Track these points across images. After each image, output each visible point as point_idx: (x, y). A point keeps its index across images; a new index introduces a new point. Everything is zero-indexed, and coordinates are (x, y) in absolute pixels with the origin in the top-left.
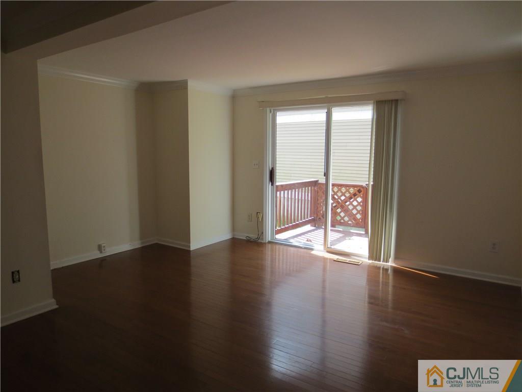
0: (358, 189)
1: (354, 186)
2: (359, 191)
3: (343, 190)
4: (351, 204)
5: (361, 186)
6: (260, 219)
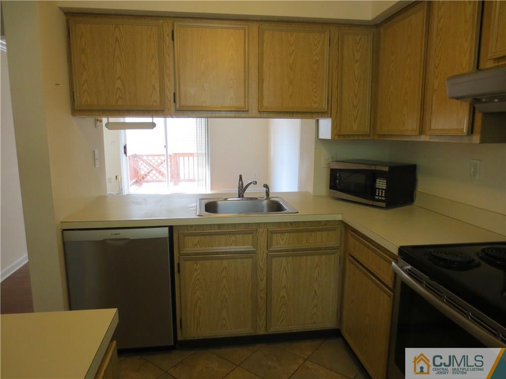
6: (120, 180)
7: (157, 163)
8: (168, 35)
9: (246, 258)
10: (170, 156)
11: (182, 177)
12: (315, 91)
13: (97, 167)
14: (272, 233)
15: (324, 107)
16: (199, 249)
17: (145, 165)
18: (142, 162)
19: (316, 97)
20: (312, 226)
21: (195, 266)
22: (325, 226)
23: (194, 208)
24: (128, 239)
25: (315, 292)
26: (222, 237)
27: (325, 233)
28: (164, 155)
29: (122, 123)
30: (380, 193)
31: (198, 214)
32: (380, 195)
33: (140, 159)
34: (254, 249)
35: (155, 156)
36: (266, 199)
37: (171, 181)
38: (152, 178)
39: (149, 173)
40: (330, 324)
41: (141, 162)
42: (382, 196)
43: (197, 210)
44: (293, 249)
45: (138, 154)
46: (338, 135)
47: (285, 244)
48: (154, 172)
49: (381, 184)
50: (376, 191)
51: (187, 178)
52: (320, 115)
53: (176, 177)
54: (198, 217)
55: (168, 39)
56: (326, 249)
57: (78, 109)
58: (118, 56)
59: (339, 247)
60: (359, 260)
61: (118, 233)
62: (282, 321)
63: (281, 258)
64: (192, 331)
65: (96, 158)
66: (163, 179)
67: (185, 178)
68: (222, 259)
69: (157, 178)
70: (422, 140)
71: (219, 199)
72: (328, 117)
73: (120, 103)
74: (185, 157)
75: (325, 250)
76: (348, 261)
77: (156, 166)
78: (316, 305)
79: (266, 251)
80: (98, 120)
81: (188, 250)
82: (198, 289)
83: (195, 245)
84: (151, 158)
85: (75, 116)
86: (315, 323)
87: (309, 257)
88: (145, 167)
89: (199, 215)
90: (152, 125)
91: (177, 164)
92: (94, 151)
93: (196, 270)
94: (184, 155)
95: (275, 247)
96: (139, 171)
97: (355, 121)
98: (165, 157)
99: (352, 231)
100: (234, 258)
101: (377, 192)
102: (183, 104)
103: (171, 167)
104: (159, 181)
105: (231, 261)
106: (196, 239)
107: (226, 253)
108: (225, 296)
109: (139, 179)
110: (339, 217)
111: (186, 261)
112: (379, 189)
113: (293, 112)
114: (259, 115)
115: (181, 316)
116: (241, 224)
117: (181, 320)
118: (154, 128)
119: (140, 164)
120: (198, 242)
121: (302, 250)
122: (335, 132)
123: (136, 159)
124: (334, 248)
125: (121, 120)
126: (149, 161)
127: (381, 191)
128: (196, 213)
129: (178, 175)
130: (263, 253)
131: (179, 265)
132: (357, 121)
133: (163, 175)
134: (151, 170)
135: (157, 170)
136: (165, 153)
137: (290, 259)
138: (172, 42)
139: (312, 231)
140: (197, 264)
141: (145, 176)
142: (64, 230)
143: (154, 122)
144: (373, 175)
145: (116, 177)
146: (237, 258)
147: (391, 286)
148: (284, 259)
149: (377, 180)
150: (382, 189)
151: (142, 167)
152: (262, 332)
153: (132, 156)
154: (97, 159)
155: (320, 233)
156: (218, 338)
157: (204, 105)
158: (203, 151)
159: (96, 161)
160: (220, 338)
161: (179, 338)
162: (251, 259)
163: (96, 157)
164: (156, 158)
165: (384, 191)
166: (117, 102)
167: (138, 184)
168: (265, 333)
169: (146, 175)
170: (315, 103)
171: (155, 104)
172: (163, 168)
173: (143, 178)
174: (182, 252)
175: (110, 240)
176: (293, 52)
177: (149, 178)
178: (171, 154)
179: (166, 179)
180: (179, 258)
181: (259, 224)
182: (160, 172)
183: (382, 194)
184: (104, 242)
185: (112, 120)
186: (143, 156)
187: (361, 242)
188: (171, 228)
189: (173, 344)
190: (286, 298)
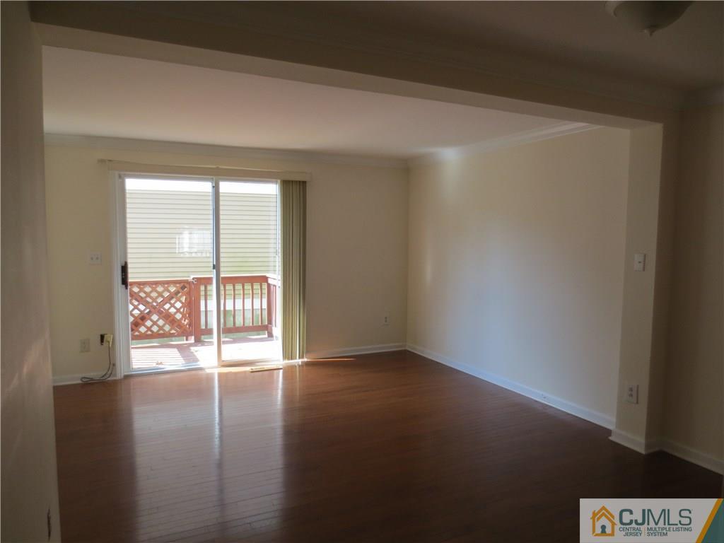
0: (182, 284)
1: (175, 282)
2: (183, 288)
3: (160, 289)
4: (173, 305)
5: (187, 282)
35: (157, 283)
38: (149, 329)
84: (148, 289)
135: (160, 313)
145: (102, 337)
182: (166, 317)
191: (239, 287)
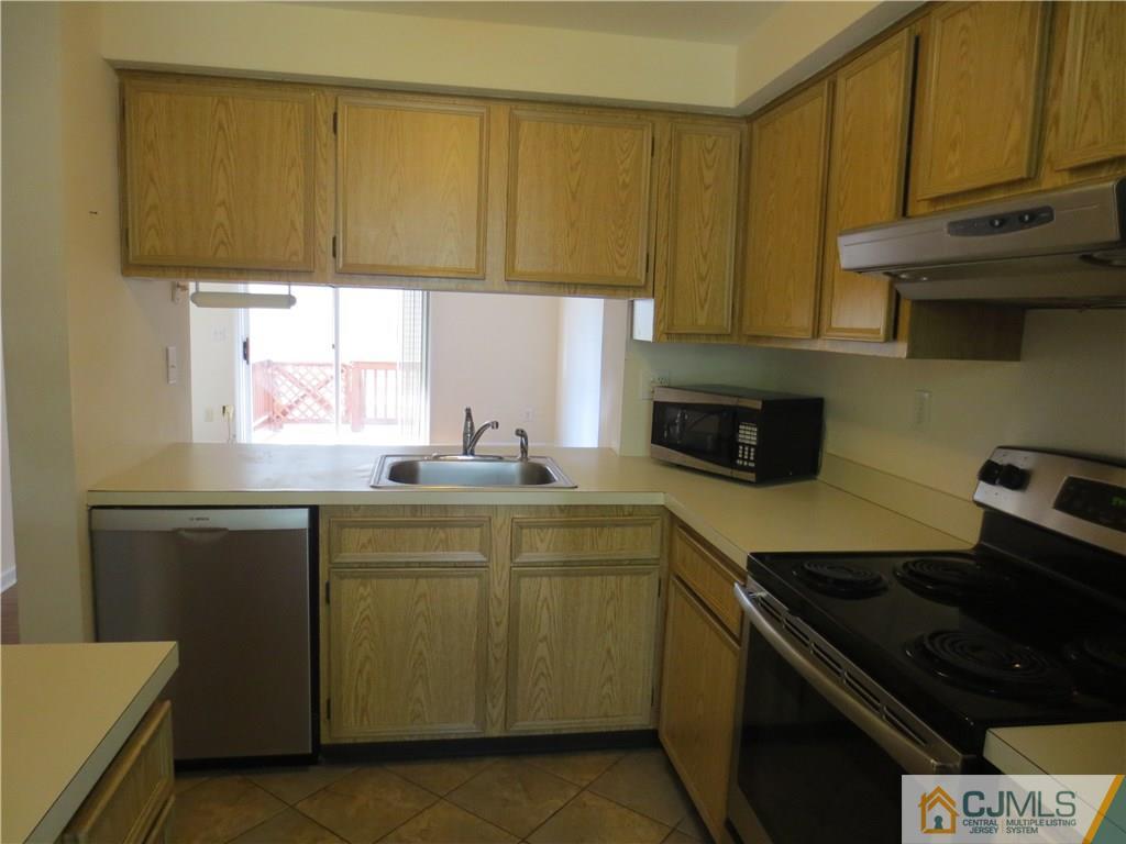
6: (231, 415)
7: (315, 383)
8: (326, 122)
9: (468, 576)
10: (344, 366)
11: (369, 413)
12: (621, 242)
13: (171, 382)
14: (522, 528)
15: (639, 276)
16: (372, 556)
17: (290, 384)
18: (283, 378)
19: (622, 256)
20: (603, 516)
21: (361, 590)
22: (630, 515)
23: (369, 473)
24: (225, 530)
25: (609, 652)
26: (420, 531)
27: (629, 531)
28: (330, 365)
29: (241, 294)
30: (746, 453)
31: (372, 483)
32: (746, 457)
33: (279, 371)
34: (485, 559)
35: (312, 365)
36: (521, 460)
37: (346, 421)
38: (303, 413)
39: (297, 402)
40: (636, 718)
41: (280, 379)
42: (748, 460)
43: (372, 475)
44: (565, 562)
45: (274, 360)
46: (667, 334)
47: (548, 550)
48: (309, 401)
49: (748, 434)
50: (738, 449)
51: (381, 415)
52: (631, 293)
53: (356, 413)
54: (372, 490)
55: (325, 130)
56: (632, 562)
57: (134, 264)
58: (222, 161)
59: (658, 559)
60: (689, 584)
61: (205, 516)
62: (539, 710)
63: (539, 579)
64: (352, 725)
65: (170, 364)
66: (328, 418)
67: (376, 414)
68: (418, 576)
69: (315, 414)
70: (817, 349)
71: (423, 456)
72: (647, 297)
73: (222, 253)
74: (378, 371)
75: (629, 564)
76: (672, 589)
77: (313, 387)
78: (610, 679)
79: (508, 563)
80: (178, 286)
81: (349, 556)
82: (365, 638)
83: (364, 546)
84: (302, 370)
85: (128, 276)
86: (606, 716)
87: (597, 580)
88: (290, 389)
89: (372, 487)
90: (288, 301)
91: (360, 384)
92: (167, 350)
93: (363, 598)
94: (375, 366)
95: (526, 556)
96: (275, 398)
97: (702, 307)
98: (334, 368)
99: (681, 527)
100: (440, 577)
101: (740, 452)
102: (350, 260)
103: (347, 392)
104: (318, 421)
105: (436, 581)
106: (365, 535)
107: (428, 564)
108: (421, 654)
109: (276, 416)
110: (659, 499)
111: (342, 578)
112: (744, 445)
113: (576, 285)
114: (506, 288)
115: (329, 693)
116: (459, 506)
117: (329, 702)
118: (293, 308)
119: (279, 382)
120: (370, 541)
121: (582, 563)
122: (661, 328)
123: (270, 371)
124: (646, 562)
125: (240, 288)
126: (297, 376)
127: (747, 449)
128: (369, 482)
129: (362, 409)
130: (503, 567)
131: (328, 586)
132: (706, 307)
133: (328, 407)
134: (303, 397)
135: (314, 396)
136: (331, 359)
137: (557, 580)
138: (333, 135)
139: (602, 525)
140: (365, 586)
141: (287, 410)
142: (94, 507)
143: (292, 294)
144: (732, 417)
145: (224, 408)
146: (448, 577)
147: (736, 633)
148: (545, 580)
149: (741, 427)
150: (750, 446)
151: (283, 389)
152: (495, 732)
153: (262, 364)
154: (173, 367)
155: (618, 529)
156: (405, 742)
157: (395, 263)
158: (417, 357)
159: (171, 370)
160: (410, 742)
161: (324, 740)
162: (476, 580)
163: (172, 363)
164: (315, 370)
165: (752, 450)
166: (216, 250)
167: (273, 426)
168: (503, 734)
169: (291, 407)
170: (622, 267)
171: (294, 259)
172: (328, 394)
173: (284, 413)
174: (337, 560)
175: (187, 530)
176: (577, 164)
177: (296, 413)
178: (347, 363)
179: (334, 416)
180: (329, 573)
181: (495, 507)
182: (321, 401)
183: (749, 455)
184: (174, 535)
185: (207, 287)
186: (283, 364)
187: (695, 550)
188: (314, 511)
189: (310, 751)
190: (548, 663)
191: (381, 373)
